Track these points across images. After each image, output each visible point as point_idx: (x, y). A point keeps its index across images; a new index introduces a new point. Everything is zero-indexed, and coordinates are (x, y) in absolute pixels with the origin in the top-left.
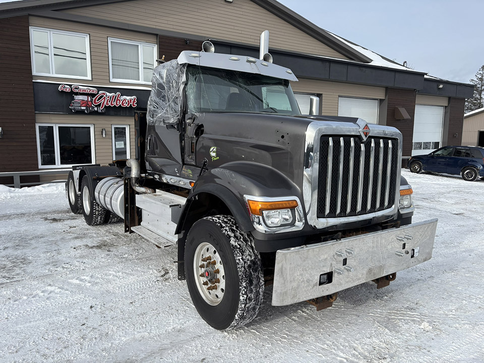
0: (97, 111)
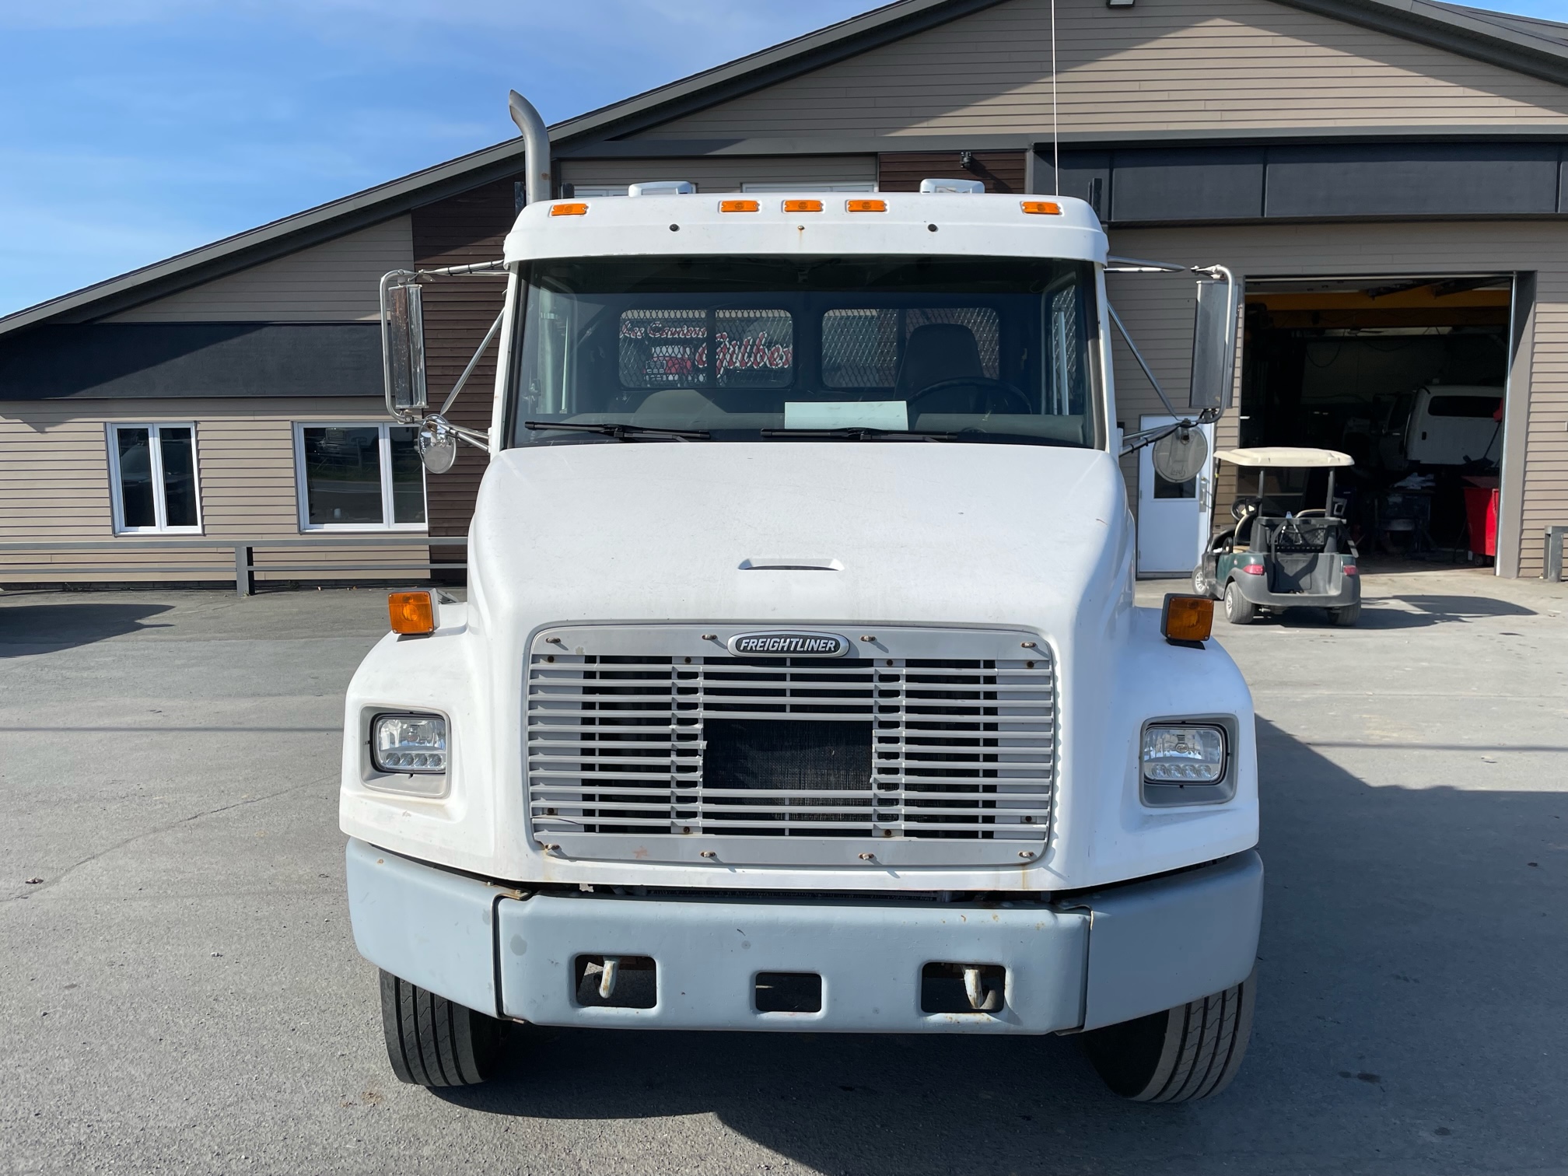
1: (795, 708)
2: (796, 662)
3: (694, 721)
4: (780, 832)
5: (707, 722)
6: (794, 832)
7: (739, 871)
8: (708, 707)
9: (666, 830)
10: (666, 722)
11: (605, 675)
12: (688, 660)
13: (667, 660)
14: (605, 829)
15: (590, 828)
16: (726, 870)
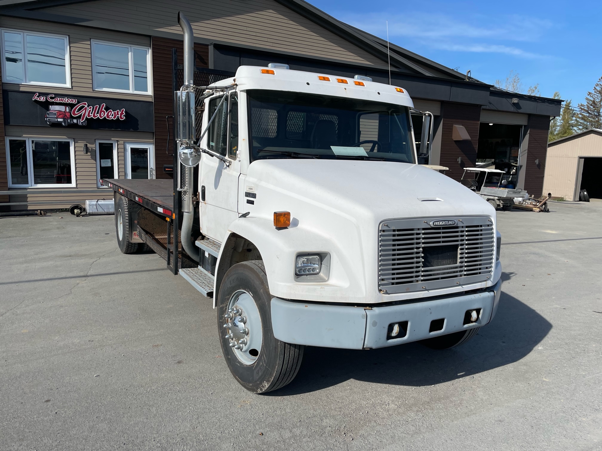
1: (443, 242)
2: (444, 228)
3: (419, 248)
4: (438, 279)
5: (423, 248)
6: (442, 278)
7: (430, 291)
8: (423, 243)
9: (412, 282)
10: (412, 249)
11: (398, 235)
12: (419, 229)
13: (412, 230)
14: (397, 283)
15: (393, 284)
16: (427, 292)
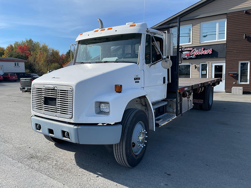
0: (192, 58)
1: (51, 96)
6: (51, 111)
8: (44, 95)
9: (41, 109)
10: (41, 96)
11: (37, 90)
12: (43, 89)
15: (37, 109)
16: (45, 115)
